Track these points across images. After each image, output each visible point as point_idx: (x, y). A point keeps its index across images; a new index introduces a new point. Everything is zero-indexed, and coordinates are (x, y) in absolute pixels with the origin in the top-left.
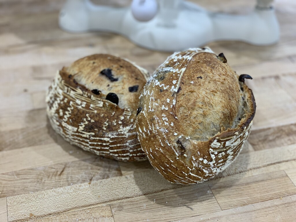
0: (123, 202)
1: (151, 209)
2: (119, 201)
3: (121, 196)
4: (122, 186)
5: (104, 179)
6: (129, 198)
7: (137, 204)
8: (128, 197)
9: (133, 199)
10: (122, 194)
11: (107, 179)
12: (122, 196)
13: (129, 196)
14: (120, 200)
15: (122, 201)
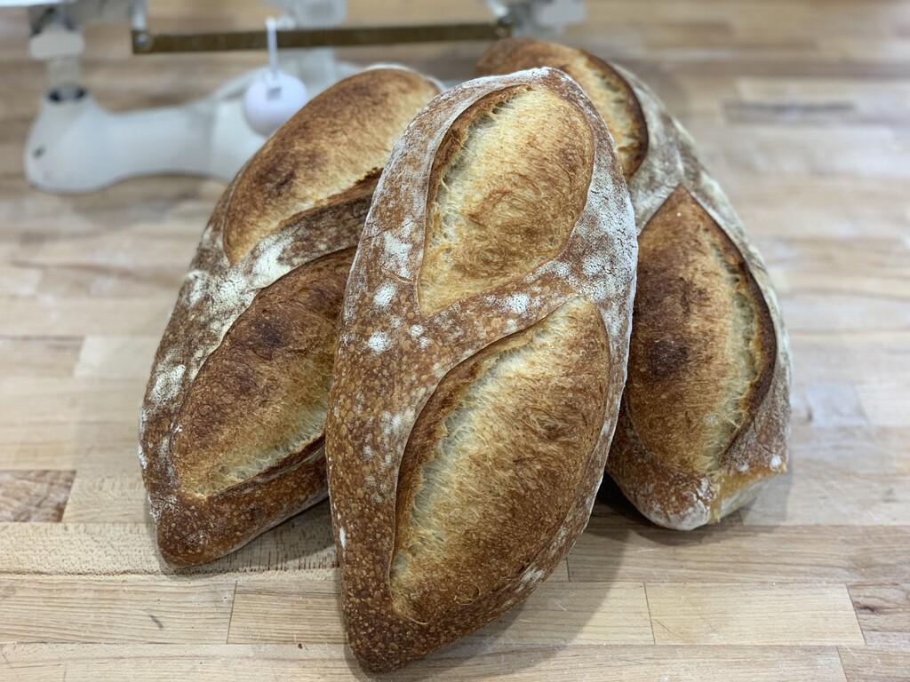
0: (23, 581)
1: (73, 607)
2: (17, 577)
3: (27, 567)
4: (44, 546)
5: (15, 521)
6: (41, 573)
7: (50, 590)
8: (40, 570)
9: (50, 577)
10: (33, 563)
11: (23, 524)
12: (29, 567)
13: (45, 570)
14: (19, 574)
15: (24, 577)
